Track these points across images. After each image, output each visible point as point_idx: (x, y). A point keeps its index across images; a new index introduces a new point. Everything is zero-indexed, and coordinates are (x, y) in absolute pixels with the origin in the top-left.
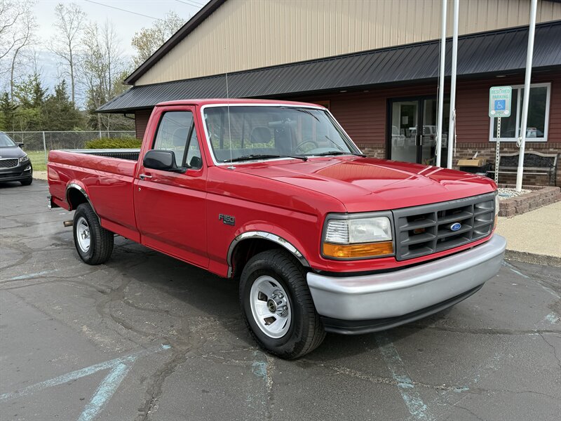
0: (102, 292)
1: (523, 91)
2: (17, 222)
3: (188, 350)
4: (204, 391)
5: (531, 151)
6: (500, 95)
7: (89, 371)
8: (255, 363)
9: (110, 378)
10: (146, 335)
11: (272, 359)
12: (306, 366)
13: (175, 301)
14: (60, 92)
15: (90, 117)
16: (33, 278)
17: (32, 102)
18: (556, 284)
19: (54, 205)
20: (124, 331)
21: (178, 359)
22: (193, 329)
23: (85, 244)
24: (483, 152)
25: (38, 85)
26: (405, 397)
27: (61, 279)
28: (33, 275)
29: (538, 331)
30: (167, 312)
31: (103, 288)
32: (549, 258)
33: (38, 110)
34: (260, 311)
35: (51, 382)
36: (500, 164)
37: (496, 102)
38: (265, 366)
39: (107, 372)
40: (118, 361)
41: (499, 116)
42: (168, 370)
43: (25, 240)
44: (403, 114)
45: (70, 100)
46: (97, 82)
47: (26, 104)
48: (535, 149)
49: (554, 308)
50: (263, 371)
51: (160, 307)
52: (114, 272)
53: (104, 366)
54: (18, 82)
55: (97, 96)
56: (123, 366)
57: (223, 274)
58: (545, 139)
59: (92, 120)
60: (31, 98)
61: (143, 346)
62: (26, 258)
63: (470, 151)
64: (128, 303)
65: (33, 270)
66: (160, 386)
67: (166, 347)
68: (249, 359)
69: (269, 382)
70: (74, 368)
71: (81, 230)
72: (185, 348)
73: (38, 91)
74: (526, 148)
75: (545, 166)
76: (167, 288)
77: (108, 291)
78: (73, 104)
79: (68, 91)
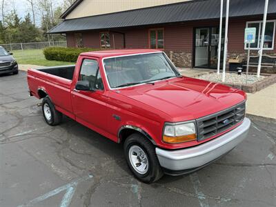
0: (59, 143)
1: (262, 24)
2: (14, 99)
3: (101, 178)
4: (110, 202)
5: (265, 55)
6: (250, 32)
7: (57, 191)
8: (132, 186)
9: (67, 196)
10: (81, 169)
11: (140, 183)
12: (156, 187)
13: (93, 148)
14: (28, 20)
15: (43, 31)
16: (25, 135)
17: (13, 25)
18: (274, 135)
19: (31, 95)
20: (71, 167)
21: (97, 183)
22: (103, 165)
23: (48, 116)
24: (241, 55)
25: (16, 16)
26: (201, 205)
27: (39, 135)
28: (25, 133)
29: (264, 165)
30: (90, 155)
31: (59, 140)
32: (271, 119)
33: (17, 29)
34: (134, 160)
35: (40, 198)
36: (250, 61)
37: (248, 36)
38: (137, 187)
39: (65, 192)
40: (70, 185)
41: (249, 43)
42: (92, 190)
43: (19, 110)
44: (201, 34)
45: (33, 23)
46: (45, 13)
47: (11, 26)
48: (267, 54)
49: (272, 150)
50: (136, 190)
51: (86, 152)
52: (63, 130)
53: (63, 188)
54: (6, 14)
55: (46, 21)
56: (72, 188)
57: (116, 141)
58: (272, 49)
59: (44, 33)
60: (13, 22)
61: (80, 176)
62: (21, 122)
63: (235, 54)
64: (71, 150)
65: (24, 130)
66: (90, 199)
67: (91, 176)
68: (129, 183)
69: (139, 197)
70: (50, 190)
71: (46, 109)
72: (99, 177)
73: (16, 19)
74: (263, 53)
75: (272, 62)
76: (89, 140)
77: (61, 142)
78: (34, 25)
79: (32, 19)
